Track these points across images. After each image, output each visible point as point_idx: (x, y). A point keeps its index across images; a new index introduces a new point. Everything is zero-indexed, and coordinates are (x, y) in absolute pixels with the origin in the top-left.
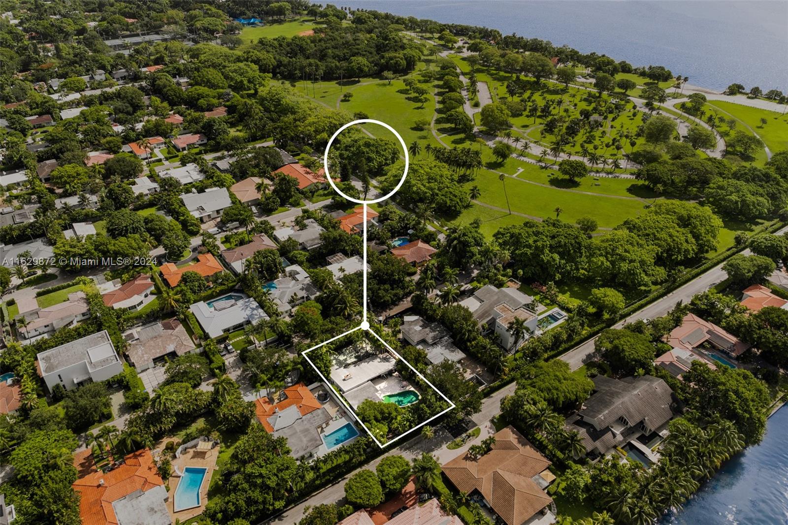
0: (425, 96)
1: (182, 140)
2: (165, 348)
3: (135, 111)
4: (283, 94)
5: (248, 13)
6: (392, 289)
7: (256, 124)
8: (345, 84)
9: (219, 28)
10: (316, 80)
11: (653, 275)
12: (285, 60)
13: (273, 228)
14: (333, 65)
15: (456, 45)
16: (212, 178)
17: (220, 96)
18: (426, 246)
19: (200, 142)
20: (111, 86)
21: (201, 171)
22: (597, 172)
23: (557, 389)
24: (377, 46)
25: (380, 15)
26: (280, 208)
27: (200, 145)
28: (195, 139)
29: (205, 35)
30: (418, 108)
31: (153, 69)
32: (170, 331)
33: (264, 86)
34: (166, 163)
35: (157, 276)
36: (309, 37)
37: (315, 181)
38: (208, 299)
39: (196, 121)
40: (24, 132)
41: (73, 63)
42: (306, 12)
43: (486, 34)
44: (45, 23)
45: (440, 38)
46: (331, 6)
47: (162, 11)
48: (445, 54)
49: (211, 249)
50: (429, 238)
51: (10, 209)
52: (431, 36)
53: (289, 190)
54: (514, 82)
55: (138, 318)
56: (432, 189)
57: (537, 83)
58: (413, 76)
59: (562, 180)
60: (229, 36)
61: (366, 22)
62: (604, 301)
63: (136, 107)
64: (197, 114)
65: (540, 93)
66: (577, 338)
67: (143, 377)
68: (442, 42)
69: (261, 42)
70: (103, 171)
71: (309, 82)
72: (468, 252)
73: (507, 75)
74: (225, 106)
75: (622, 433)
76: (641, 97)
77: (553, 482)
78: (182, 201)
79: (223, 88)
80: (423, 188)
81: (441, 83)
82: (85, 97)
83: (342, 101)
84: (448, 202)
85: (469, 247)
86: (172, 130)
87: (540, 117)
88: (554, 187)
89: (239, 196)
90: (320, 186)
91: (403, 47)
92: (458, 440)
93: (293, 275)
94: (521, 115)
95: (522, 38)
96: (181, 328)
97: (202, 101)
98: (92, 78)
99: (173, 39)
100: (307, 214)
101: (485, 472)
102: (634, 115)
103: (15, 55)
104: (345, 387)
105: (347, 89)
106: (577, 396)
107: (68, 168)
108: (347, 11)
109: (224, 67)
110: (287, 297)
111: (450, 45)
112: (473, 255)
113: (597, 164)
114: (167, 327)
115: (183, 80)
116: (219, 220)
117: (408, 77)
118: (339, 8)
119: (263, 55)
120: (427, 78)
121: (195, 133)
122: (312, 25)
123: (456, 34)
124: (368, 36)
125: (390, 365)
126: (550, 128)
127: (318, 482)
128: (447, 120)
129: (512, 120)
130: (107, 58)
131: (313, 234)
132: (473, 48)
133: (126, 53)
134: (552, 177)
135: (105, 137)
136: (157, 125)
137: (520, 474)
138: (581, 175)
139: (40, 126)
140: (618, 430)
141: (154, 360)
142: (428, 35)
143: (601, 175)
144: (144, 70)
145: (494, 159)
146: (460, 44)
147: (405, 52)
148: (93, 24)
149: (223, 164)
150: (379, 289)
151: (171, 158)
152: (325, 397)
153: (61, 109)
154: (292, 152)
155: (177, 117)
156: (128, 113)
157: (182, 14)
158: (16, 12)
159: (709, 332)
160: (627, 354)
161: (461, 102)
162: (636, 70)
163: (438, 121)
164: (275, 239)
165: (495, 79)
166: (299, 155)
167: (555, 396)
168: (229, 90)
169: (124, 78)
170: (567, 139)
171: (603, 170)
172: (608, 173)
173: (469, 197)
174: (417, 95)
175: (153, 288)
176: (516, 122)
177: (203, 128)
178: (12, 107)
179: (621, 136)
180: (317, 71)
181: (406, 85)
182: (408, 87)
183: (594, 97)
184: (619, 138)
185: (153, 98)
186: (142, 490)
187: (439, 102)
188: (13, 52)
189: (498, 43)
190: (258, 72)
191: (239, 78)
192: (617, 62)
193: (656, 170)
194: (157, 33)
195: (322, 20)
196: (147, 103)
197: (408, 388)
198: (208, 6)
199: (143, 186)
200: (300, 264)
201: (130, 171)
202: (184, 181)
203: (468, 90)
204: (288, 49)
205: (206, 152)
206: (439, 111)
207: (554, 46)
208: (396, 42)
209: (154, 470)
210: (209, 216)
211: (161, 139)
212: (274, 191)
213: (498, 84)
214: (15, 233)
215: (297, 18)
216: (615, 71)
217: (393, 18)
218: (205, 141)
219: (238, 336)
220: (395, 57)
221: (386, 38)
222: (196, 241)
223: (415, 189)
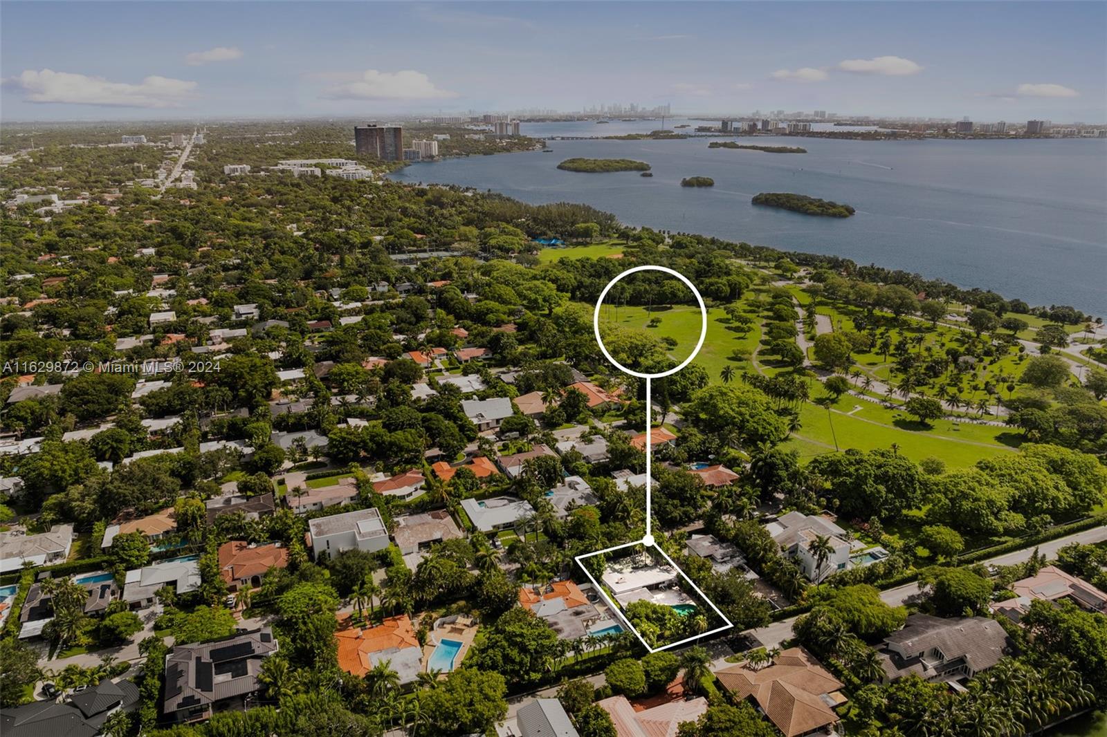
0: (749, 325)
1: (465, 354)
2: (431, 535)
3: (418, 322)
4: (581, 313)
5: (549, 233)
6: (682, 506)
7: (548, 341)
8: (653, 310)
9: (516, 247)
10: (620, 304)
11: (1006, 520)
12: (587, 281)
13: (556, 440)
14: (642, 288)
15: (796, 275)
16: (495, 388)
17: (511, 313)
18: (729, 471)
19: (484, 357)
20: (394, 298)
21: (483, 382)
22: (959, 416)
23: (860, 611)
24: (697, 272)
25: (705, 240)
26: (565, 425)
27: (485, 359)
28: (479, 352)
29: (500, 253)
30: (739, 338)
31: (439, 284)
32: (438, 520)
33: (560, 305)
34: (446, 374)
35: (428, 473)
36: (618, 260)
37: (607, 400)
38: (481, 498)
39: (482, 335)
40: (303, 333)
41: (357, 273)
42: (616, 235)
43: (836, 264)
44: (332, 235)
45: (776, 267)
46: (647, 230)
47: (454, 228)
48: (780, 284)
49: (489, 454)
50: (732, 463)
51: (286, 401)
52: (766, 264)
53: (577, 406)
54: (866, 317)
55: (407, 506)
56: (741, 414)
57: (895, 319)
58: (739, 305)
59: (911, 422)
60: (526, 255)
61: (686, 247)
62: (936, 539)
63: (419, 318)
64: (484, 328)
65: (897, 330)
66: (898, 577)
67: (406, 559)
68: (780, 272)
69: (562, 262)
70: (382, 372)
71: (613, 306)
72: (775, 476)
73: (857, 309)
74: (515, 323)
75: (936, 668)
76: (1035, 340)
77: (843, 704)
78: (461, 406)
79: (515, 305)
80: (732, 413)
81: (771, 314)
82: (367, 305)
83: (649, 326)
84: (761, 430)
85: (777, 470)
86: (456, 342)
87: (893, 355)
88: (898, 428)
89: (522, 408)
90: (613, 407)
91: (728, 273)
92: (739, 654)
93: (572, 486)
94: (869, 352)
95: (883, 269)
96: (449, 518)
97: (491, 316)
98: (374, 289)
99: (464, 255)
100: (595, 430)
101: (764, 680)
102: (1021, 359)
103: (299, 264)
104: (617, 589)
105: (654, 315)
106: (883, 623)
107: (349, 367)
108: (666, 235)
109: (518, 285)
110: (565, 503)
111: (789, 274)
112: (781, 479)
113: (958, 406)
114: (434, 517)
115: (472, 296)
116: (498, 429)
117: (733, 305)
118: (656, 231)
119: (562, 274)
120: (755, 307)
121: (480, 347)
122: (621, 249)
123: (798, 264)
124: (688, 261)
125: (671, 576)
126: (904, 366)
127: (577, 667)
128: (773, 351)
129: (853, 356)
130: (392, 272)
131: (598, 449)
132: (818, 278)
133: (412, 268)
134: (898, 418)
135: (384, 344)
136: (441, 336)
137: (804, 689)
138: (933, 416)
139: (318, 331)
140: (931, 664)
141: (420, 544)
142: (763, 264)
143: (963, 420)
144: (429, 284)
145: (826, 394)
146: (802, 273)
147: (729, 278)
148: (378, 238)
149: (508, 378)
150: (667, 503)
151: (452, 369)
152: (594, 597)
153: (341, 316)
154: (585, 371)
155: (462, 330)
156: (410, 323)
157: (476, 232)
158: (301, 224)
159: (1073, 586)
160: (953, 589)
161: (792, 333)
162: (1033, 310)
163: (762, 353)
164: (557, 451)
165: (841, 313)
166: (592, 375)
167: (856, 618)
168: (520, 307)
169: (407, 291)
170: (924, 379)
171: (966, 415)
172: (972, 419)
173: (787, 428)
174: (739, 324)
175: (423, 483)
176: (860, 360)
177: (489, 342)
178: (293, 311)
179: (997, 381)
180: (622, 294)
181: (727, 313)
182: (730, 316)
183: (969, 337)
184: (995, 383)
185: (439, 310)
186: (398, 648)
187: (765, 334)
188: (296, 260)
189: (849, 274)
190: (555, 292)
191: (533, 296)
192: (1007, 299)
193: (1032, 414)
194: (446, 250)
195: (635, 244)
196: (431, 315)
197: (687, 602)
198: (505, 225)
199: (421, 390)
200: (582, 475)
201: (411, 375)
202: (464, 390)
203: (804, 323)
204: (592, 270)
205: (490, 366)
206: (764, 342)
207: (925, 280)
208: (720, 268)
209: (412, 634)
210: (488, 424)
211: (443, 350)
212: (560, 406)
213: (844, 318)
214: (291, 421)
215: (605, 241)
216: (1002, 309)
217: (722, 243)
218: (490, 356)
219: (507, 535)
220: (717, 283)
221: (709, 264)
222: (472, 447)
223: (721, 412)
